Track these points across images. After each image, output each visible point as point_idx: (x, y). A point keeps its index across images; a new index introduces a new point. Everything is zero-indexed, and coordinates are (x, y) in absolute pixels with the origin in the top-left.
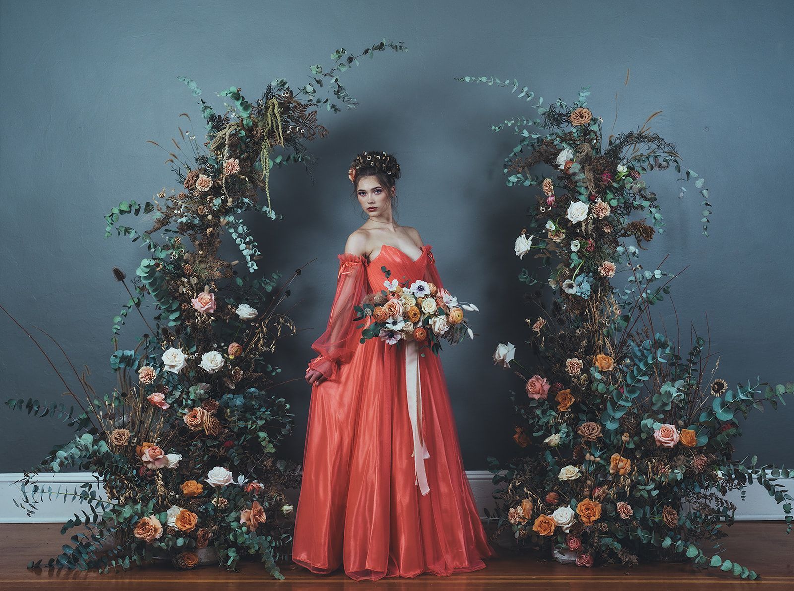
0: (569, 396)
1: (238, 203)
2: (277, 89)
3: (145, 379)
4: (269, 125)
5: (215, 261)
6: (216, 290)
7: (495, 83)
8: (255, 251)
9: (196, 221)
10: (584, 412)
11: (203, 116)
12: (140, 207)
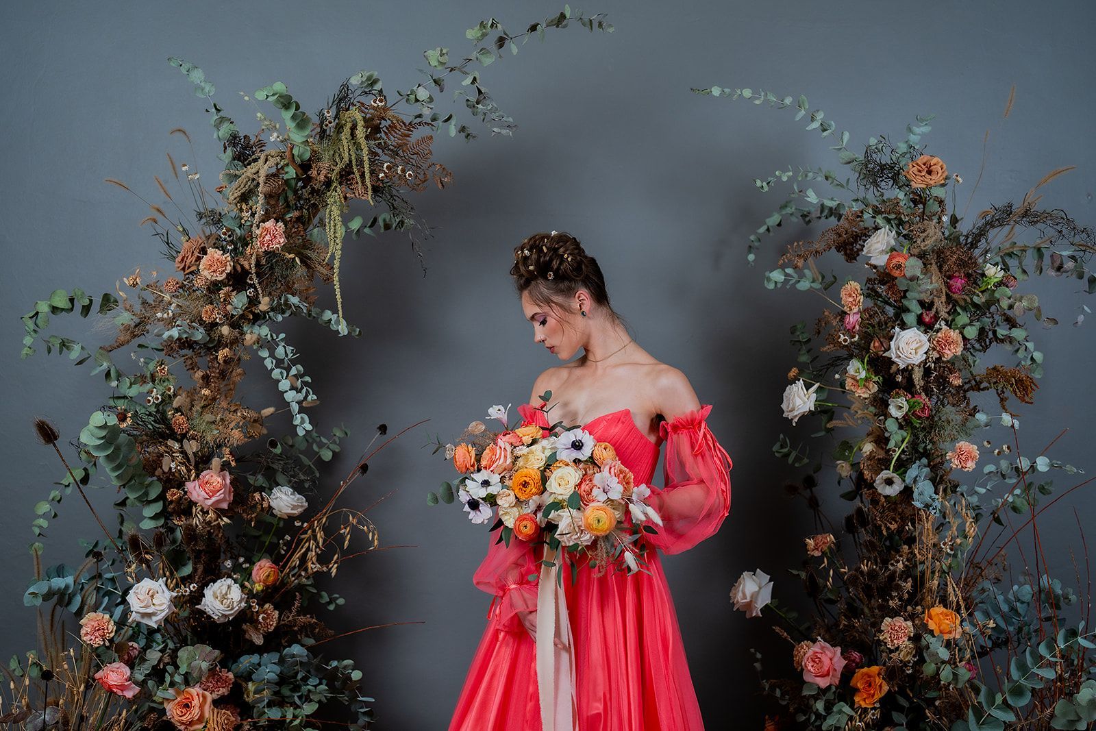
0: (879, 681)
1: (279, 304)
2: (359, 92)
3: (93, 637)
4: (342, 159)
5: (233, 409)
6: (233, 464)
7: (766, 101)
8: (307, 394)
9: (199, 335)
10: (900, 709)
11: (215, 136)
12: (91, 301)
